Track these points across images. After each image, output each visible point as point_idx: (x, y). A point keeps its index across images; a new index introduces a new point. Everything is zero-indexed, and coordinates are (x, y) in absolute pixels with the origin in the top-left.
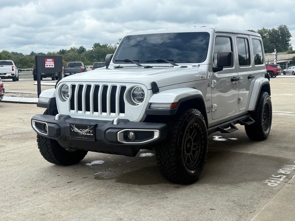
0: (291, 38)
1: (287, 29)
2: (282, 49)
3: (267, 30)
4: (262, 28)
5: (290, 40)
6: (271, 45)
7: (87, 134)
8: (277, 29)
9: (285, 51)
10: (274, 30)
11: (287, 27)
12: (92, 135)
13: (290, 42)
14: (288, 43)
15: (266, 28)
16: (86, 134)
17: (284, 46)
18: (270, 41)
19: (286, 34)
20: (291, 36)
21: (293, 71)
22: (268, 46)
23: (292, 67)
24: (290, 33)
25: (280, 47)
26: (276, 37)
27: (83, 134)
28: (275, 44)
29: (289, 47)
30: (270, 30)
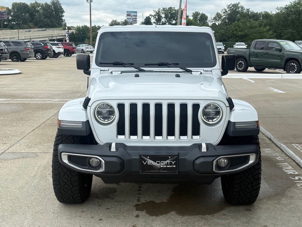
0: (64, 14)
1: (60, 4)
2: (56, 24)
3: (40, 4)
4: (35, 2)
5: (63, 16)
6: (45, 20)
7: (168, 166)
8: (50, 4)
9: (59, 27)
10: (46, 4)
11: (60, 3)
12: (175, 166)
13: (63, 18)
14: (62, 19)
15: (38, 2)
16: (166, 166)
17: (59, 22)
18: (43, 15)
19: (59, 9)
20: (64, 12)
21: (83, 49)
22: (43, 21)
23: (81, 46)
24: (63, 9)
25: (55, 23)
26: (50, 12)
27: (162, 166)
28: (49, 19)
29: (63, 23)
30: (42, 4)
